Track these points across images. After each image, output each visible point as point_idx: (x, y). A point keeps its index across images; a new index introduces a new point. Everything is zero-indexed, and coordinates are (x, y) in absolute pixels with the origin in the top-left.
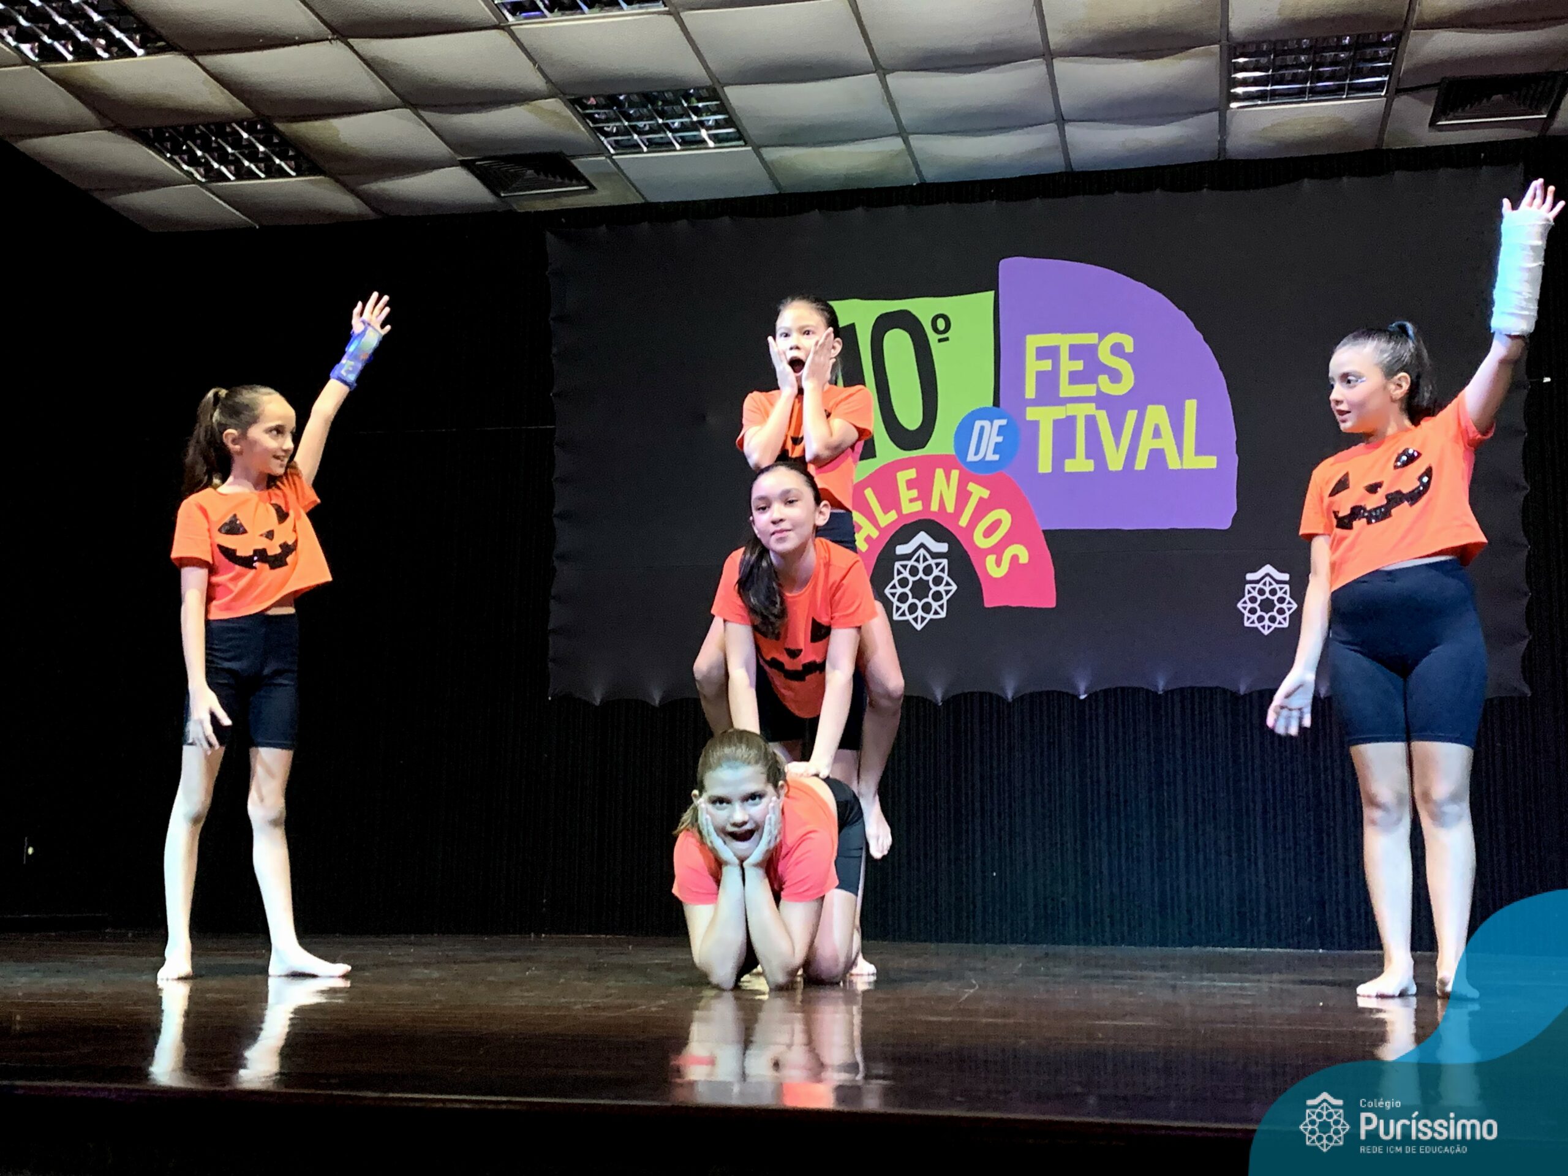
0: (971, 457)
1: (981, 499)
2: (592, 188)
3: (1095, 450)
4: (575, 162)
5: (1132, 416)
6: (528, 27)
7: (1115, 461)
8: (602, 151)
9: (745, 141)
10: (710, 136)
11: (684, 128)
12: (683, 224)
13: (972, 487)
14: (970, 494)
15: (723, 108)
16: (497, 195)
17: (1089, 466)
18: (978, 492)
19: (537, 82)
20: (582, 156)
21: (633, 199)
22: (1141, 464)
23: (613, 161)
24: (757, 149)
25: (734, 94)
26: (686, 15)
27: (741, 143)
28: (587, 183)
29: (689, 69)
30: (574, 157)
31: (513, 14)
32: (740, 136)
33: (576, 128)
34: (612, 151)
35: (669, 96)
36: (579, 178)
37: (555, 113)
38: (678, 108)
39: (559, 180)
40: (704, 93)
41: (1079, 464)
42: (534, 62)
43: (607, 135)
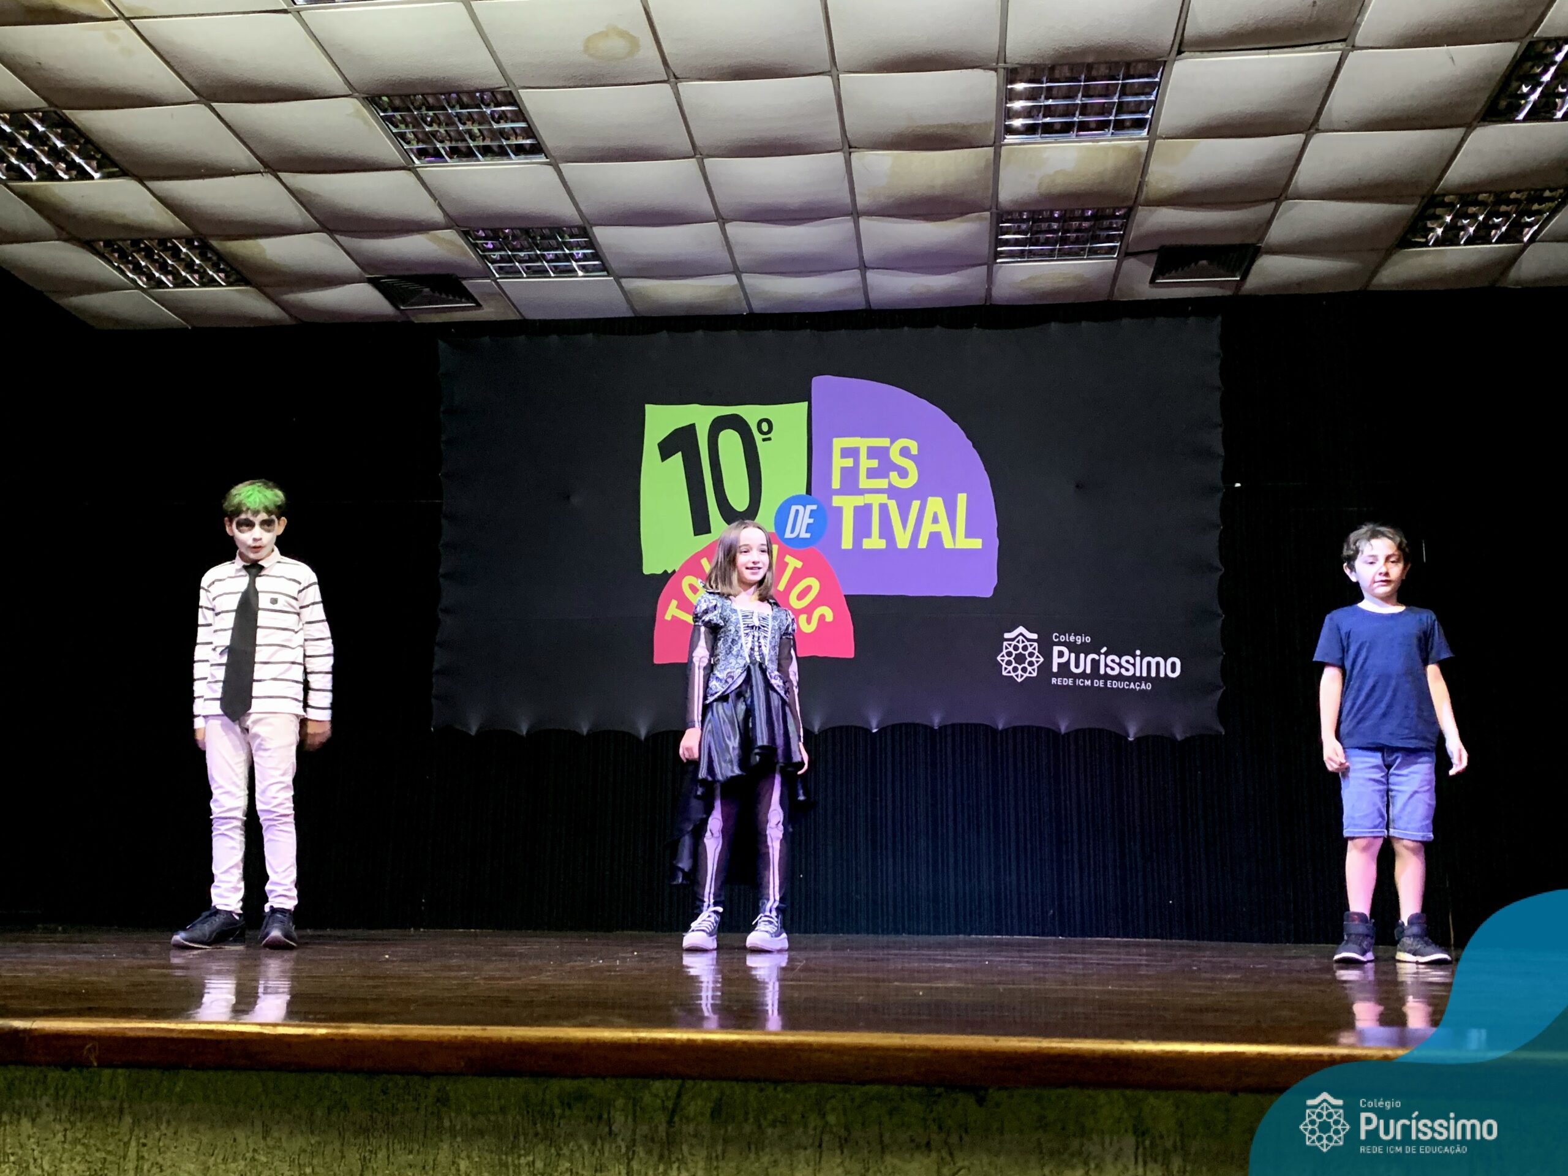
0: (788, 535)
1: (795, 569)
2: (479, 306)
3: (887, 531)
4: (464, 283)
5: (916, 505)
6: (432, 170)
7: (903, 541)
8: (488, 274)
9: (608, 272)
10: (579, 266)
11: (557, 259)
12: (554, 338)
13: (788, 559)
14: (786, 564)
15: (591, 244)
16: (397, 307)
17: (882, 544)
18: (793, 563)
19: (437, 215)
20: (471, 278)
21: (513, 316)
22: (922, 544)
23: (497, 283)
24: (618, 279)
25: (601, 234)
26: (562, 166)
27: (605, 273)
28: (474, 300)
29: (565, 210)
30: (465, 279)
31: (419, 159)
32: (604, 268)
33: (466, 254)
34: (497, 276)
35: (545, 231)
36: (470, 297)
37: (452, 243)
38: (553, 242)
39: (451, 298)
40: (575, 231)
41: (874, 542)
42: (435, 199)
43: (493, 262)
